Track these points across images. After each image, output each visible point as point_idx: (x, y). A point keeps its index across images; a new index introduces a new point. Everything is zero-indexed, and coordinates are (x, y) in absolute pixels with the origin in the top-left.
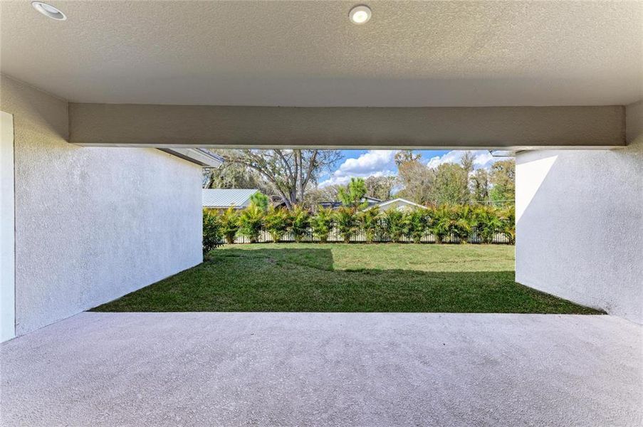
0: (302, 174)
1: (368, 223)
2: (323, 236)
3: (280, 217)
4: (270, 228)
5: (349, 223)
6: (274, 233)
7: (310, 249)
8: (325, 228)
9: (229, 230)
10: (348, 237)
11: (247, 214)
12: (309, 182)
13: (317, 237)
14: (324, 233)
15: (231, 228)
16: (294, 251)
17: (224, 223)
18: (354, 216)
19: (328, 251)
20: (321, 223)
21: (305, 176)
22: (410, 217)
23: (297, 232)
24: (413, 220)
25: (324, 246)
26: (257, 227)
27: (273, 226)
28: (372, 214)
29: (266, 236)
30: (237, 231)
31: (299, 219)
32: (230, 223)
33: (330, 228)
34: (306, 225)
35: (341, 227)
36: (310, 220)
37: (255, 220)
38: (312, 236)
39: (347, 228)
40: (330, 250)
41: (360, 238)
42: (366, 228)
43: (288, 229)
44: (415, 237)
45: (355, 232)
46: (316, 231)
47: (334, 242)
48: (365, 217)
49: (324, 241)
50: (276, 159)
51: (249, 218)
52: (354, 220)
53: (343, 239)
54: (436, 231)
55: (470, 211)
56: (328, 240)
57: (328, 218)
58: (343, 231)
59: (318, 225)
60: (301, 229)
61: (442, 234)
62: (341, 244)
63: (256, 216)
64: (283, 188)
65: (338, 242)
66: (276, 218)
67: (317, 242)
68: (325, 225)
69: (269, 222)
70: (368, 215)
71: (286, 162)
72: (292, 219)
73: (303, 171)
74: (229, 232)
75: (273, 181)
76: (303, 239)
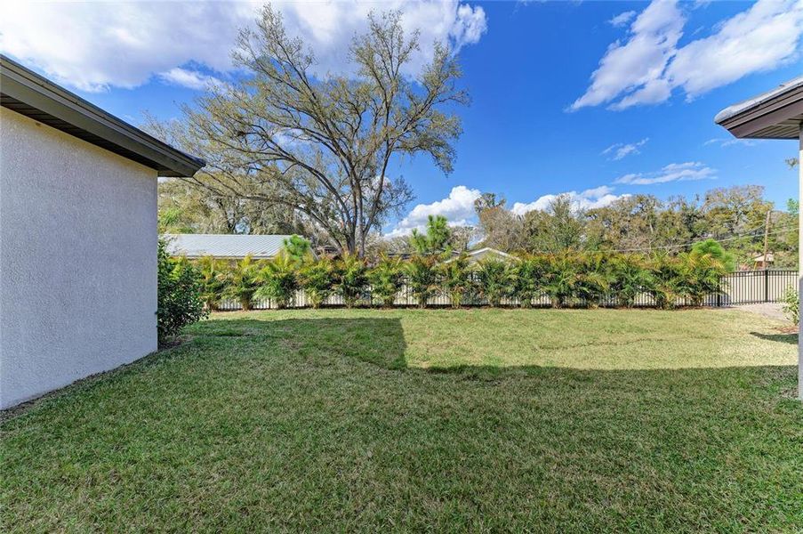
0: (362, 218)
1: (455, 279)
2: (387, 297)
3: (322, 270)
4: (307, 286)
5: (425, 278)
6: (314, 294)
7: (366, 320)
8: (389, 286)
9: (244, 289)
10: (424, 299)
11: (271, 266)
12: (372, 229)
13: (378, 299)
14: (388, 293)
15: (248, 286)
16: (341, 322)
17: (236, 278)
18: (433, 268)
19: (395, 323)
20: (385, 280)
21: (367, 220)
22: (517, 270)
23: (348, 293)
24: (521, 273)
25: (389, 314)
26: (288, 285)
27: (312, 284)
28: (461, 265)
29: (301, 298)
30: (255, 290)
31: (350, 273)
32: (245, 279)
33: (398, 286)
34: (361, 282)
35: (415, 285)
36: (367, 274)
37: (284, 275)
38: (372, 298)
39: (423, 286)
40: (397, 320)
41: (441, 300)
42: (451, 286)
43: (334, 287)
44: (523, 299)
45: (434, 291)
46: (378, 291)
47: (404, 307)
48: (450, 270)
49: (390, 305)
50: (330, 199)
51: (275, 270)
52: (434, 274)
53: (416, 302)
54: (555, 290)
55: (604, 261)
56: (395, 303)
57: (394, 271)
58: (418, 290)
59: (381, 283)
60: (355, 287)
61: (564, 295)
62: (414, 310)
63: (285, 269)
64: (338, 236)
65: (409, 306)
66: (316, 271)
67: (378, 307)
68: (390, 281)
69: (305, 277)
70: (454, 267)
71: (343, 204)
72: (341, 272)
73: (365, 215)
74: (244, 293)
75: (326, 227)
76: (357, 303)
